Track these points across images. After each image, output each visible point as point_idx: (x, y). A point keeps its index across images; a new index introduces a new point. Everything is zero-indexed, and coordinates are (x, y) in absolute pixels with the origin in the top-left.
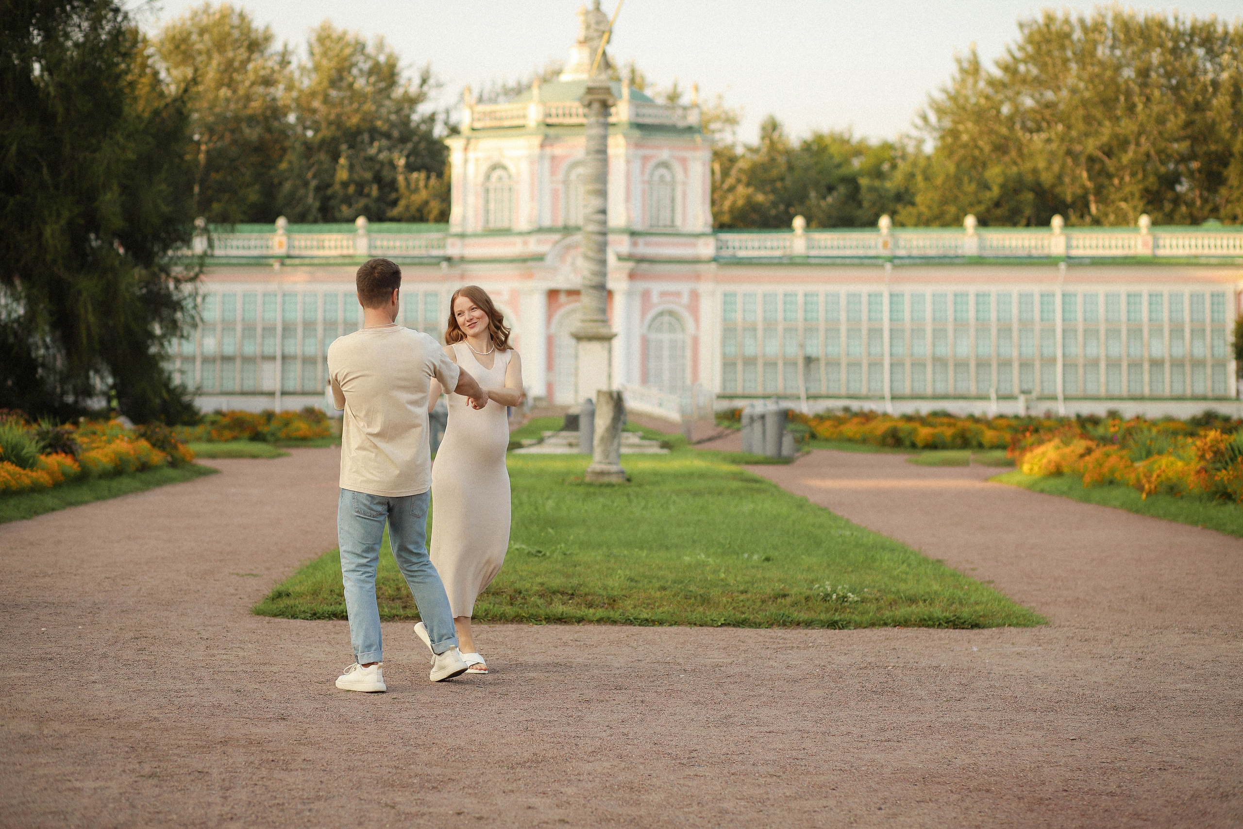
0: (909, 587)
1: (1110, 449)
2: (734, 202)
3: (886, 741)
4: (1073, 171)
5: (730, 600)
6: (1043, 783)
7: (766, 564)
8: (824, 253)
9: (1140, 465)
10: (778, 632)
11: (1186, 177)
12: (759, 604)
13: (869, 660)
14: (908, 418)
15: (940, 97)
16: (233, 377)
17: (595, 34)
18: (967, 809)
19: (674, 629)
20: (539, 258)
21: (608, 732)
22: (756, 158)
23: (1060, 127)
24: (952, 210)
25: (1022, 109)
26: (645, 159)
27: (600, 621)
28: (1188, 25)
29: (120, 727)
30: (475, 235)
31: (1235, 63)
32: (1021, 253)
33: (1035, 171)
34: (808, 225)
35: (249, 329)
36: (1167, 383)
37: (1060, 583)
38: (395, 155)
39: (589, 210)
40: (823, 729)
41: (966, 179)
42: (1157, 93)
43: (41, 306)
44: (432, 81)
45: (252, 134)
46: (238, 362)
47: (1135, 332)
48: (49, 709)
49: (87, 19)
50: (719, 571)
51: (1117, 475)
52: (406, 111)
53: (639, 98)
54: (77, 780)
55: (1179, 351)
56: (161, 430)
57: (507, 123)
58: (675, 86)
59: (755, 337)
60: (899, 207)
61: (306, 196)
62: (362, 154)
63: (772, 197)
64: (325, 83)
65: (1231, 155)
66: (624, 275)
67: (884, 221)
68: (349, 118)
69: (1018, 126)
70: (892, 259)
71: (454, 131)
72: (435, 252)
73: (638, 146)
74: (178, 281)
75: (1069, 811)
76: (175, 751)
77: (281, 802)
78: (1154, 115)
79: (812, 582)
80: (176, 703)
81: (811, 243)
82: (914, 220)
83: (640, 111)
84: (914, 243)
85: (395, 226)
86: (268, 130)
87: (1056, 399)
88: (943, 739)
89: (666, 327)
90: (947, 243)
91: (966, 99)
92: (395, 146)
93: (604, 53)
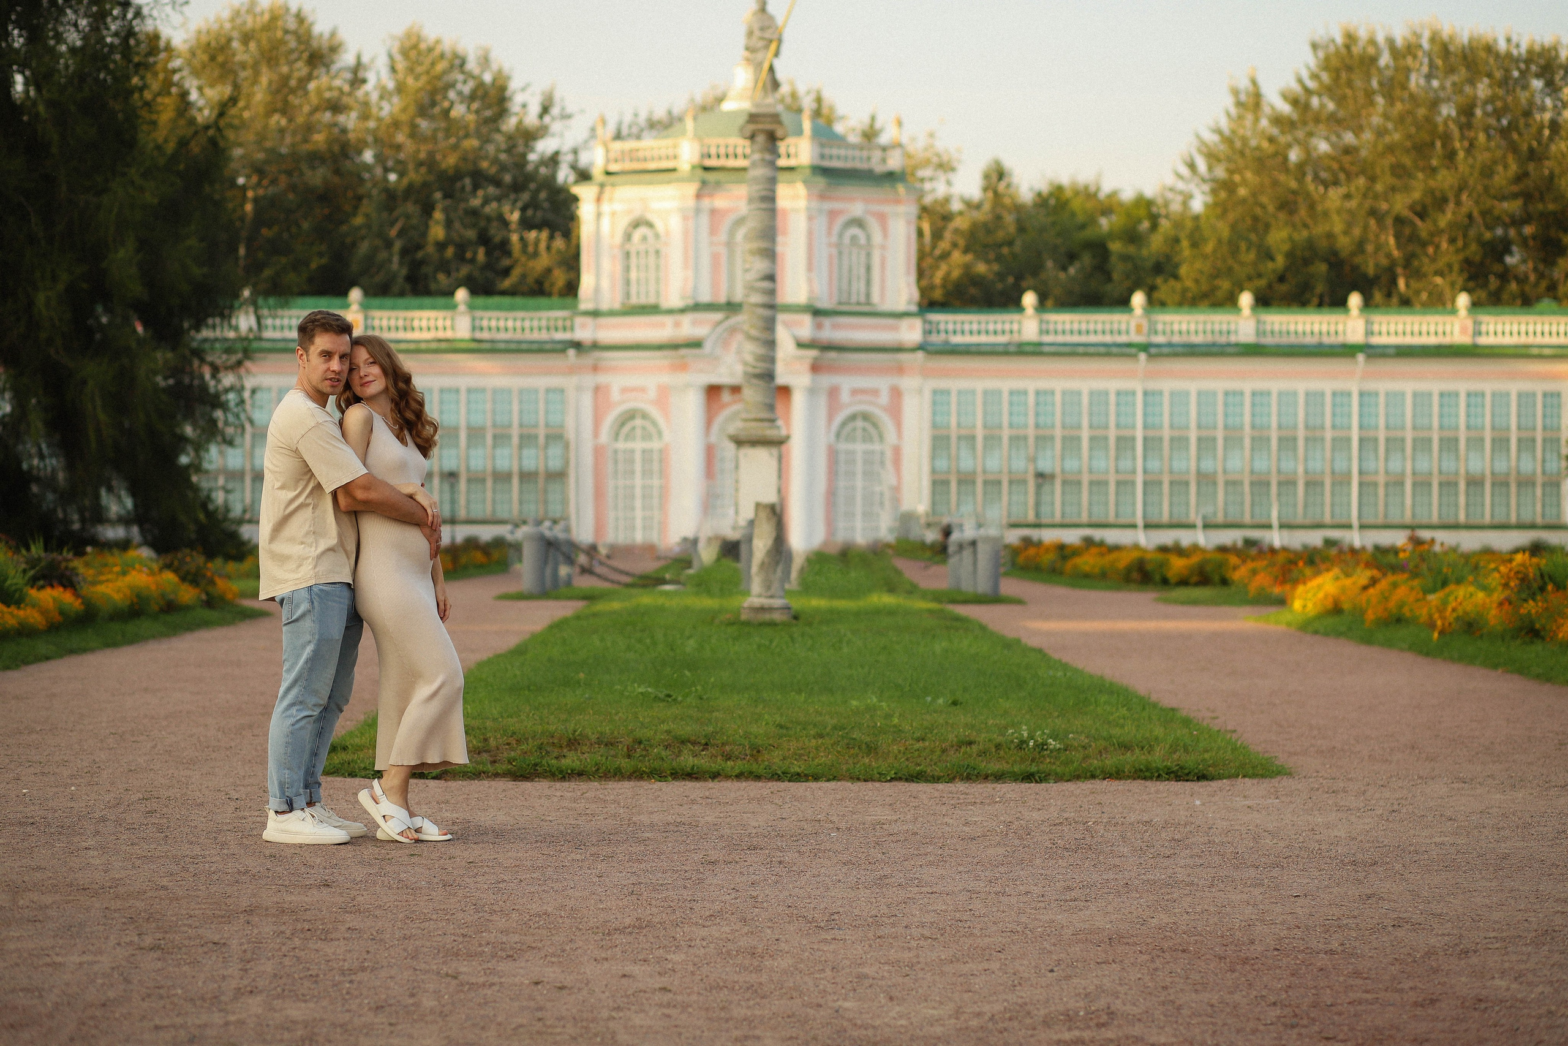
0: (1129, 732)
1: (1400, 578)
2: (948, 274)
3: (1071, 900)
4: (1377, 236)
5: (902, 749)
6: (1252, 943)
7: (952, 708)
8: (1060, 339)
9: (1433, 598)
10: (960, 786)
11: (1518, 247)
12: (938, 753)
13: (1066, 815)
14: (1163, 549)
15: (1211, 138)
17: (761, 44)
18: (1156, 969)
19: (832, 785)
20: (696, 344)
22: (980, 216)
23: (1361, 181)
24: (1225, 285)
25: (1314, 155)
26: (832, 215)
27: (739, 776)
28: (1523, 49)
29: (117, 897)
30: (612, 313)
32: (1309, 340)
33: (1330, 236)
34: (1042, 305)
36: (1488, 508)
37: (1315, 732)
38: (506, 208)
39: (751, 276)
41: (1243, 246)
42: (1482, 137)
43: (34, 401)
44: (555, 111)
45: (317, 177)
47: (1449, 444)
48: (26, 879)
49: (86, 16)
50: (892, 716)
51: (1406, 611)
52: (521, 149)
53: (825, 134)
54: (57, 955)
55: (1501, 466)
56: (195, 560)
57: (652, 166)
58: (873, 119)
59: (973, 448)
60: (1159, 281)
61: (390, 261)
62: (462, 205)
63: (996, 267)
64: (412, 109)
66: (805, 366)
67: (1138, 299)
68: (444, 157)
69: (1309, 178)
70: (1145, 348)
71: (584, 176)
72: (560, 336)
73: (822, 197)
75: (1278, 971)
76: (186, 922)
77: (314, 973)
78: (1478, 165)
79: (1006, 728)
80: (191, 869)
81: (1044, 327)
82: (1177, 298)
83: (827, 151)
84: (1176, 327)
85: (506, 300)
86: (337, 172)
87: (1349, 526)
88: (1140, 897)
89: (859, 433)
90: (1217, 327)
91: (1244, 140)
92: (506, 196)
93: (771, 69)
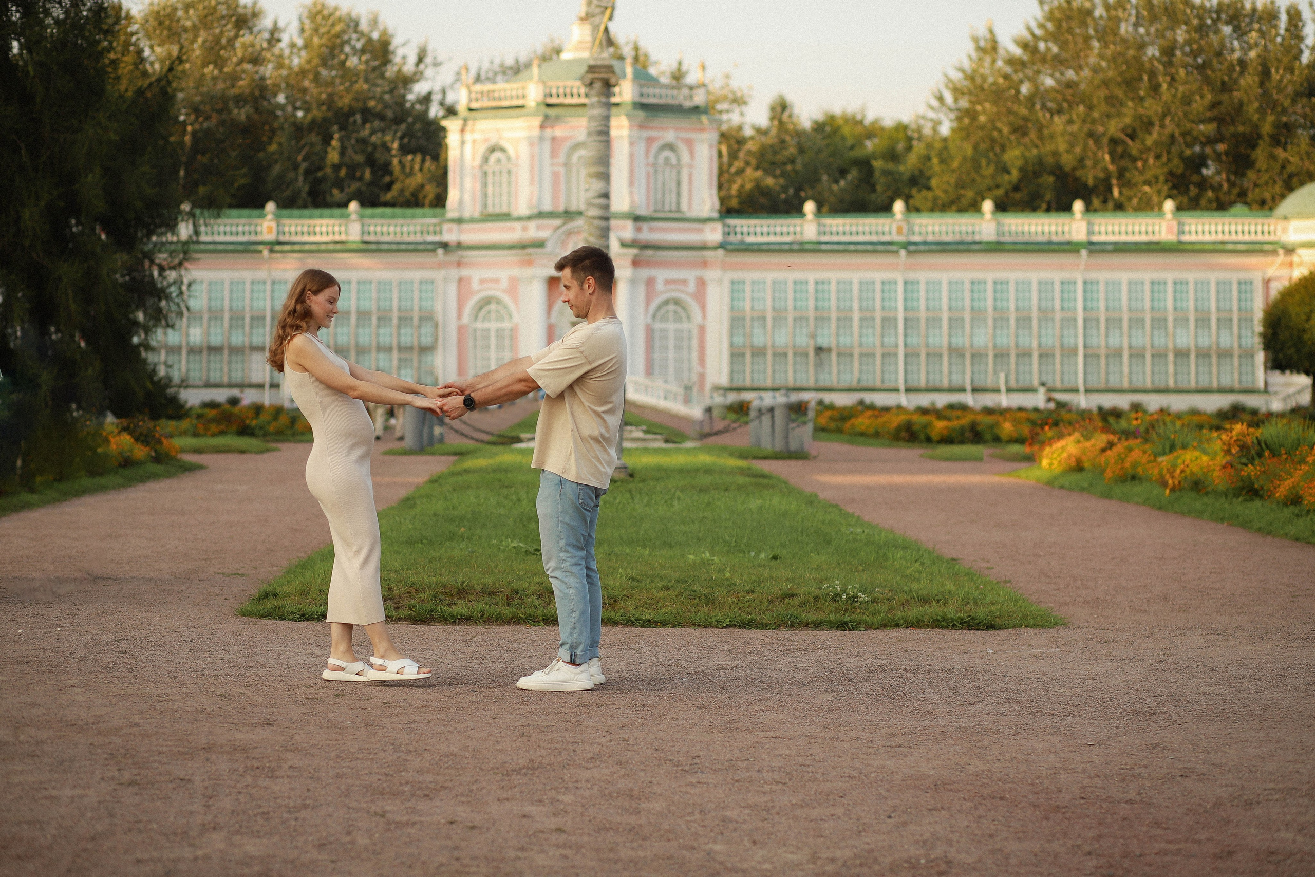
0: (922, 586)
1: (1132, 442)
2: (742, 186)
3: (896, 747)
4: (1095, 154)
5: (735, 600)
6: (1060, 791)
7: (773, 563)
8: (835, 239)
9: (1163, 460)
10: (786, 634)
11: (1213, 161)
12: (765, 604)
13: (880, 662)
14: (923, 411)
15: (956, 76)
16: (219, 369)
17: (598, 10)
18: (980, 817)
19: (677, 630)
20: (541, 244)
21: (608, 737)
22: (768, 140)
23: (1081, 108)
24: (970, 194)
25: (1042, 88)
26: (650, 141)
29: (99, 733)
30: (472, 220)
31: (1263, 42)
32: (1041, 239)
33: (1056, 154)
34: (819, 211)
35: (237, 318)
36: (1192, 375)
37: (1079, 583)
38: (389, 137)
39: (591, 194)
40: (831, 734)
41: (984, 162)
42: (1182, 72)
43: (20, 294)
44: (428, 60)
45: (241, 114)
46: (226, 352)
48: (25, 714)
50: (724, 570)
51: (1140, 470)
52: (401, 91)
53: (643, 77)
54: (53, 788)
55: (1204, 341)
56: (145, 424)
57: (506, 103)
58: (680, 64)
59: (764, 327)
60: (914, 191)
61: (296, 180)
62: (354, 136)
63: (782, 181)
64: (316, 61)
65: (1260, 136)
66: (627, 262)
67: (899, 206)
68: (341, 97)
69: (1038, 107)
70: (906, 245)
71: (451, 111)
72: (431, 238)
73: (642, 127)
74: (162, 269)
75: (1087, 820)
76: (156, 758)
77: (265, 810)
78: (1179, 95)
79: (821, 581)
80: (157, 707)
81: (822, 228)
82: (929, 204)
83: (645, 90)
84: (930, 229)
85: (388, 210)
86: (257, 110)
87: (1076, 391)
88: (956, 744)
89: (671, 316)
90: (964, 229)
91: (984, 78)
92: (389, 128)
93: (606, 30)
